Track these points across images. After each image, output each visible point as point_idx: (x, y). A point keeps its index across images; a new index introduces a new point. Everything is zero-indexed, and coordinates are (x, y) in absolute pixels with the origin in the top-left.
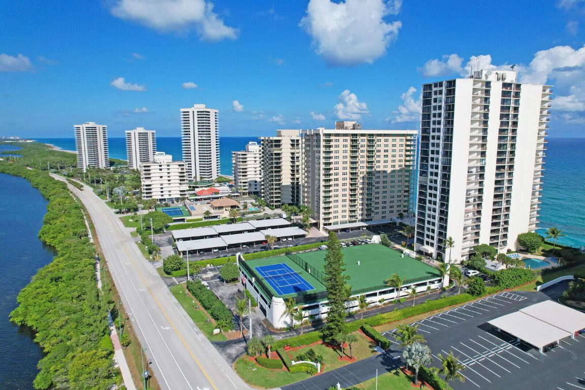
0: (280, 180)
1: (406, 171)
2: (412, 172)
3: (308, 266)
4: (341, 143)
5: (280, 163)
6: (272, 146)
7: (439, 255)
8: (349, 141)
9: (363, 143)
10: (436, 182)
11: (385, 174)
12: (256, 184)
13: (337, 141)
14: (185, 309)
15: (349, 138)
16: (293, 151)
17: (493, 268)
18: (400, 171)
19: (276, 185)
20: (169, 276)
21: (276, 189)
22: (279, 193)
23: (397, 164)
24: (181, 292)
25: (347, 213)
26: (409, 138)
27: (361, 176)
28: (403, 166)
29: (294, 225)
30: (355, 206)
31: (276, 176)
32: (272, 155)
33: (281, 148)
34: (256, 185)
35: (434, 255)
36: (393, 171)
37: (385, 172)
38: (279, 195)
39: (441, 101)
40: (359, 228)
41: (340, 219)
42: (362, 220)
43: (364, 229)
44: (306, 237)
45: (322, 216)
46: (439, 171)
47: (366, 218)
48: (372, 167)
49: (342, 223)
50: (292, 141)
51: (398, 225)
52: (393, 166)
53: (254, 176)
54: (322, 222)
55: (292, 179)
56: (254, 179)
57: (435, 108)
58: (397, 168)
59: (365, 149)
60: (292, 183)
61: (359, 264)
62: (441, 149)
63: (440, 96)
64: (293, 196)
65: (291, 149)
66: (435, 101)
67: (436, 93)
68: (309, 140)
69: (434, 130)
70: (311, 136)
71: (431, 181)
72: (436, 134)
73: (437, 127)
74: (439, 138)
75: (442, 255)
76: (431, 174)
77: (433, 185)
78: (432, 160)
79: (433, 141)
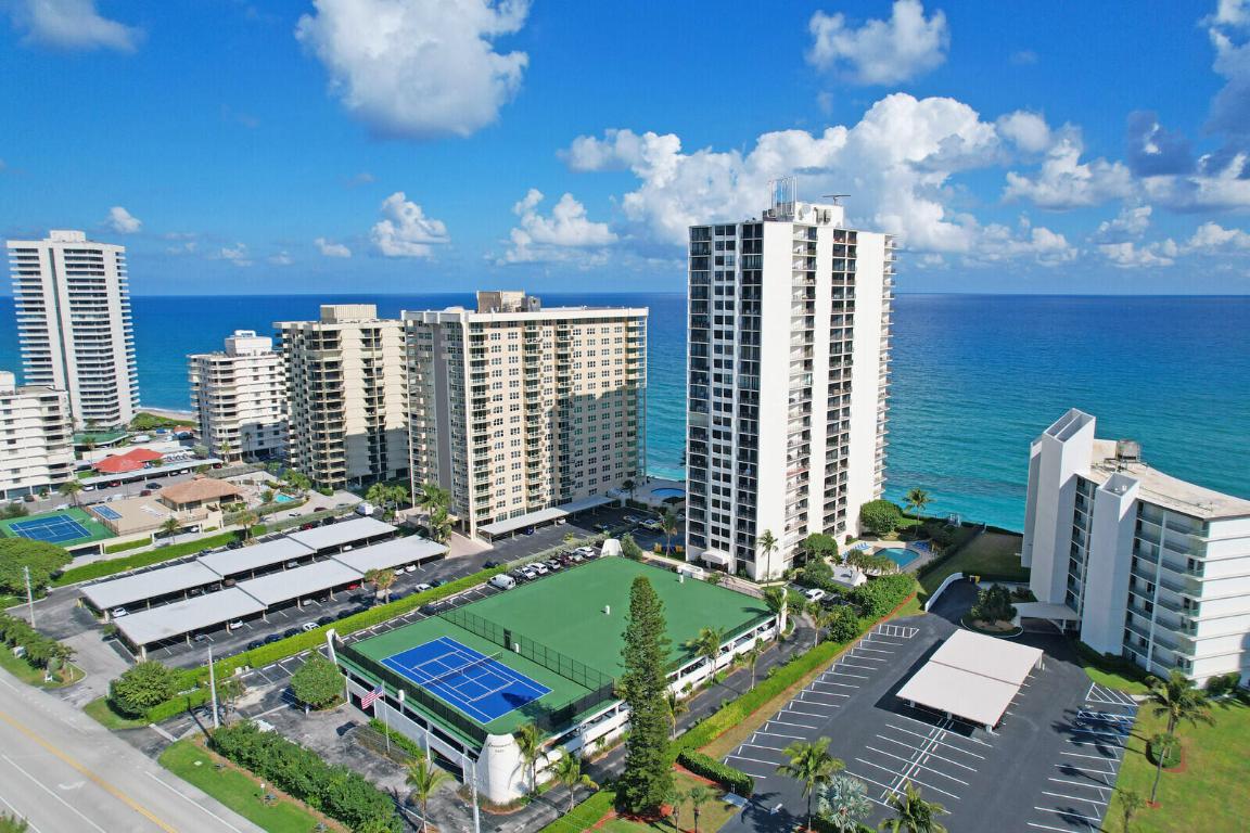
0: (340, 425)
1: (629, 391)
2: (640, 394)
3: (512, 638)
4: (504, 342)
5: (339, 384)
6: (316, 346)
7: (740, 566)
8: (520, 335)
9: (547, 337)
10: (728, 422)
11: (591, 403)
12: (260, 431)
13: (496, 337)
14: (237, 812)
15: (519, 330)
16: (368, 355)
17: (845, 580)
18: (618, 392)
19: (333, 436)
20: (136, 723)
21: (332, 446)
22: (341, 454)
23: (612, 378)
24: (198, 763)
25: (524, 493)
26: (631, 324)
27: (547, 409)
28: (624, 383)
29: (406, 530)
30: (537, 474)
31: (331, 416)
32: (318, 366)
33: (339, 348)
34: (260, 435)
35: (732, 568)
36: (606, 395)
37: (591, 397)
38: (341, 460)
39: (732, 263)
40: (550, 522)
41: (510, 507)
42: (553, 504)
43: (561, 522)
44: (447, 558)
45: (473, 506)
46: (735, 401)
47: (560, 497)
48: (567, 390)
49: (515, 514)
50: (365, 331)
51: (623, 505)
52: (606, 384)
53: (254, 414)
54: (474, 518)
55: (368, 419)
56: (254, 421)
57: (719, 276)
58: (613, 388)
59: (552, 351)
60: (369, 429)
61: (608, 612)
62: (736, 359)
63: (730, 253)
64: (373, 458)
65: (363, 350)
66: (720, 261)
67: (720, 246)
68: (428, 336)
69: (718, 320)
70: (432, 329)
71: (717, 421)
72: (725, 328)
73: (726, 313)
74: (730, 336)
75: (746, 563)
76: (717, 406)
77: (723, 429)
78: (718, 378)
79: (718, 342)
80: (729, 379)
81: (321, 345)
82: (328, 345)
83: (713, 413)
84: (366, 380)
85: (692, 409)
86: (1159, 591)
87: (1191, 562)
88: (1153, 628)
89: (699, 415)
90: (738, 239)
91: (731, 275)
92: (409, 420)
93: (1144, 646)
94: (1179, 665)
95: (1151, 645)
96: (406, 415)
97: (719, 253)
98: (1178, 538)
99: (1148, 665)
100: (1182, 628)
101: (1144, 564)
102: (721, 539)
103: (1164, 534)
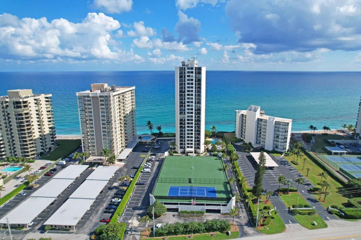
0: (32, 136)
2: (134, 111)
3: (192, 180)
5: (30, 121)
8: (118, 98)
10: (192, 116)
11: (128, 116)
16: (37, 108)
19: (30, 140)
21: (30, 144)
22: (33, 147)
23: (130, 108)
25: (121, 145)
26: (132, 92)
32: (22, 115)
33: (28, 107)
36: (129, 113)
38: (33, 149)
39: (192, 77)
41: (119, 151)
46: (194, 111)
48: (125, 113)
50: (35, 100)
51: (139, 143)
55: (39, 132)
57: (188, 80)
58: (130, 110)
59: (122, 102)
62: (194, 101)
63: (192, 74)
64: (42, 146)
65: (35, 107)
66: (188, 76)
67: (188, 72)
68: (89, 101)
69: (188, 91)
70: (91, 98)
71: (188, 117)
72: (190, 93)
73: (191, 89)
74: (192, 95)
75: (197, 150)
76: (188, 113)
77: (190, 118)
78: (188, 106)
79: (188, 97)
80: (192, 106)
81: (22, 106)
82: (25, 106)
83: (187, 115)
84: (38, 118)
85: (180, 114)
86: (280, 137)
87: (286, 131)
88: (279, 144)
89: (182, 116)
90: (194, 71)
91: (192, 80)
92: (50, 130)
93: (277, 147)
94: (284, 149)
95: (279, 147)
96: (50, 128)
97: (188, 74)
98: (284, 127)
99: (279, 150)
100: (284, 142)
101: (276, 132)
102: (190, 145)
103: (281, 126)
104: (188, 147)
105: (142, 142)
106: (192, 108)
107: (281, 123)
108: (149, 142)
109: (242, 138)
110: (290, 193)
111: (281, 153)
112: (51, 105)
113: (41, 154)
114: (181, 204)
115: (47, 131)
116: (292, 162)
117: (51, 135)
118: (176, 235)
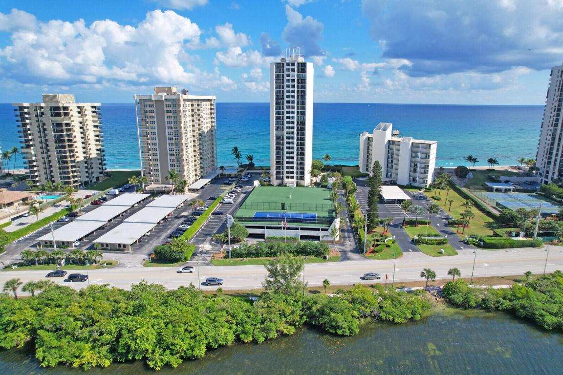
0: (74, 156)
2: (214, 132)
3: (286, 205)
6: (60, 115)
7: (298, 183)
8: (190, 105)
10: (293, 133)
11: (205, 135)
15: (190, 103)
16: (81, 119)
18: (210, 131)
19: (71, 162)
22: (75, 171)
23: (208, 125)
25: (194, 173)
26: (211, 102)
27: (197, 137)
28: (210, 127)
29: (157, 194)
30: (196, 165)
31: (69, 151)
33: (70, 116)
36: (207, 132)
38: (75, 174)
39: (293, 76)
40: (205, 185)
41: (192, 180)
43: (209, 184)
46: (295, 125)
48: (200, 129)
49: (193, 182)
50: (79, 107)
52: (207, 127)
55: (84, 153)
57: (288, 81)
58: (208, 129)
59: (197, 112)
62: (295, 110)
63: (293, 73)
64: (87, 172)
66: (288, 75)
67: (288, 70)
68: (150, 106)
69: (288, 97)
70: (154, 102)
71: (288, 133)
72: (291, 99)
73: (292, 94)
74: (293, 102)
75: (301, 182)
76: (288, 128)
77: (290, 135)
78: (288, 118)
79: (288, 105)
80: (293, 118)
81: (62, 114)
82: (66, 114)
83: (286, 130)
84: (82, 133)
85: (277, 130)
86: (419, 165)
87: (426, 156)
88: (418, 175)
89: (279, 132)
90: (296, 68)
91: (293, 81)
92: (98, 152)
93: (414, 180)
94: (424, 183)
95: (417, 179)
96: (98, 150)
97: (288, 73)
98: (424, 150)
99: (417, 185)
100: (425, 173)
101: (413, 159)
102: (290, 175)
103: (420, 150)
104: (288, 177)
105: (225, 175)
106: (293, 120)
107: (420, 145)
108: (235, 175)
109: (367, 173)
110: (420, 226)
111: (420, 188)
112: (99, 119)
113: (86, 183)
114: (268, 228)
115: (94, 154)
116: (432, 197)
117: (99, 159)
118: (258, 257)
